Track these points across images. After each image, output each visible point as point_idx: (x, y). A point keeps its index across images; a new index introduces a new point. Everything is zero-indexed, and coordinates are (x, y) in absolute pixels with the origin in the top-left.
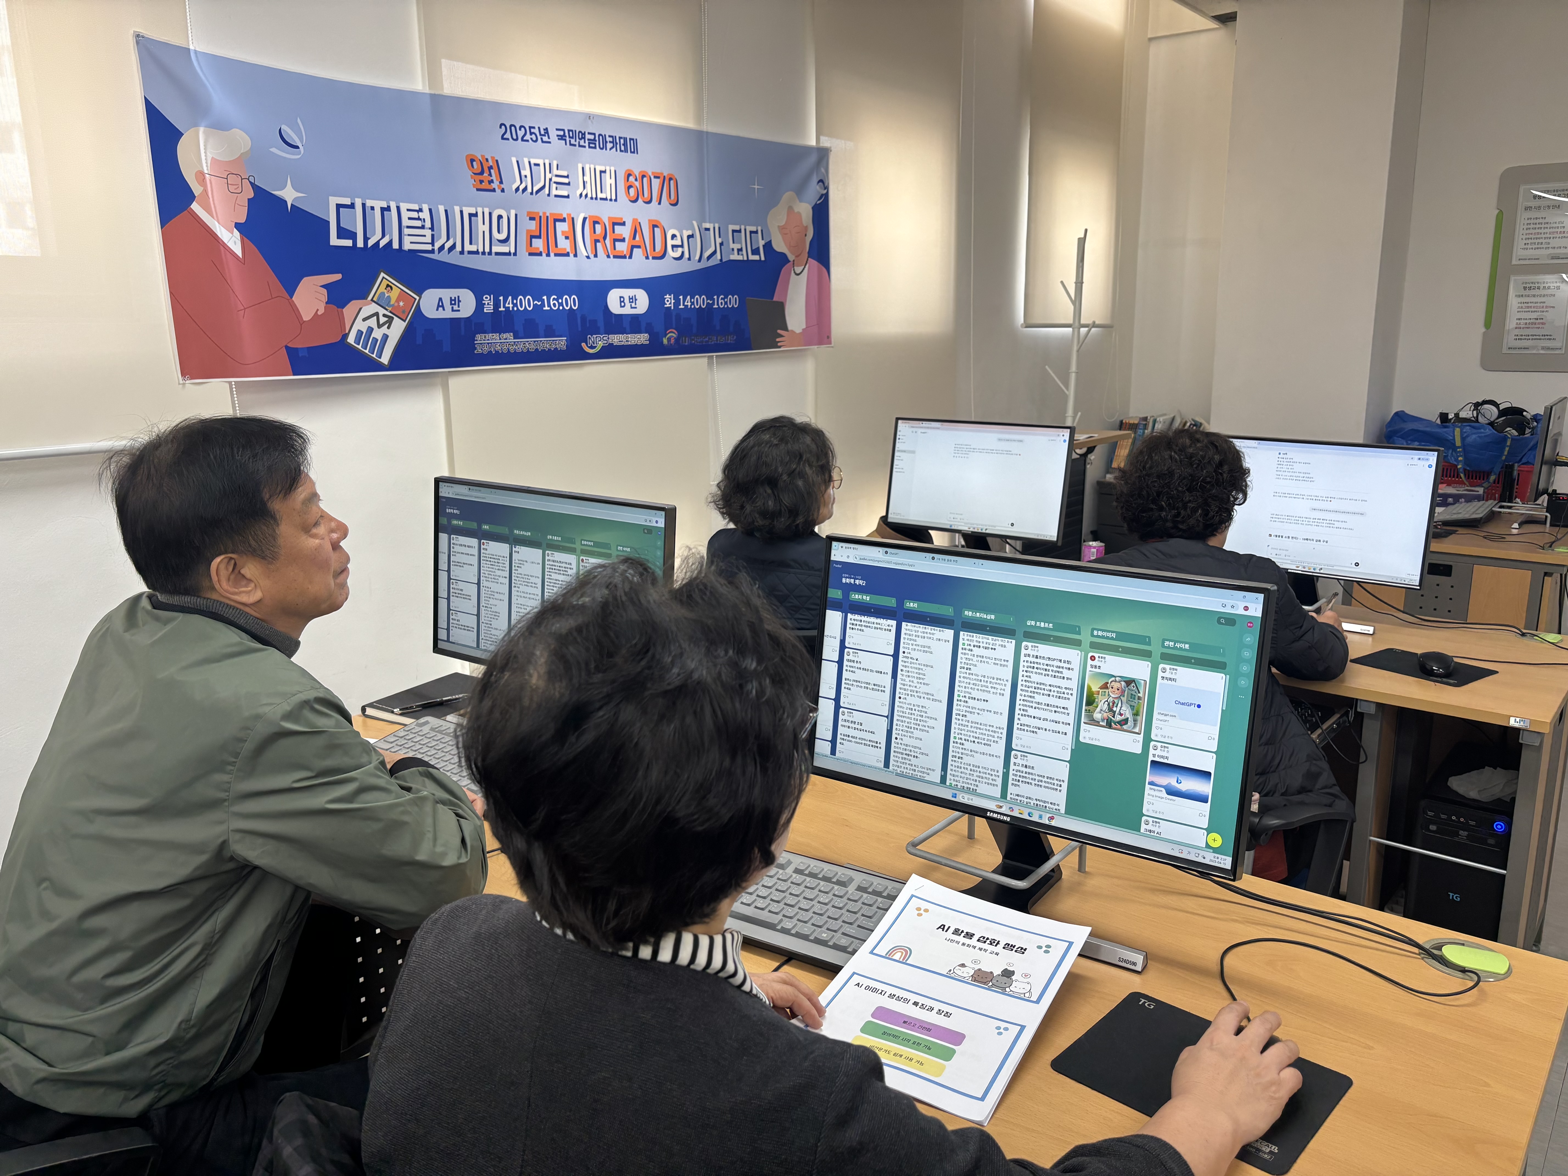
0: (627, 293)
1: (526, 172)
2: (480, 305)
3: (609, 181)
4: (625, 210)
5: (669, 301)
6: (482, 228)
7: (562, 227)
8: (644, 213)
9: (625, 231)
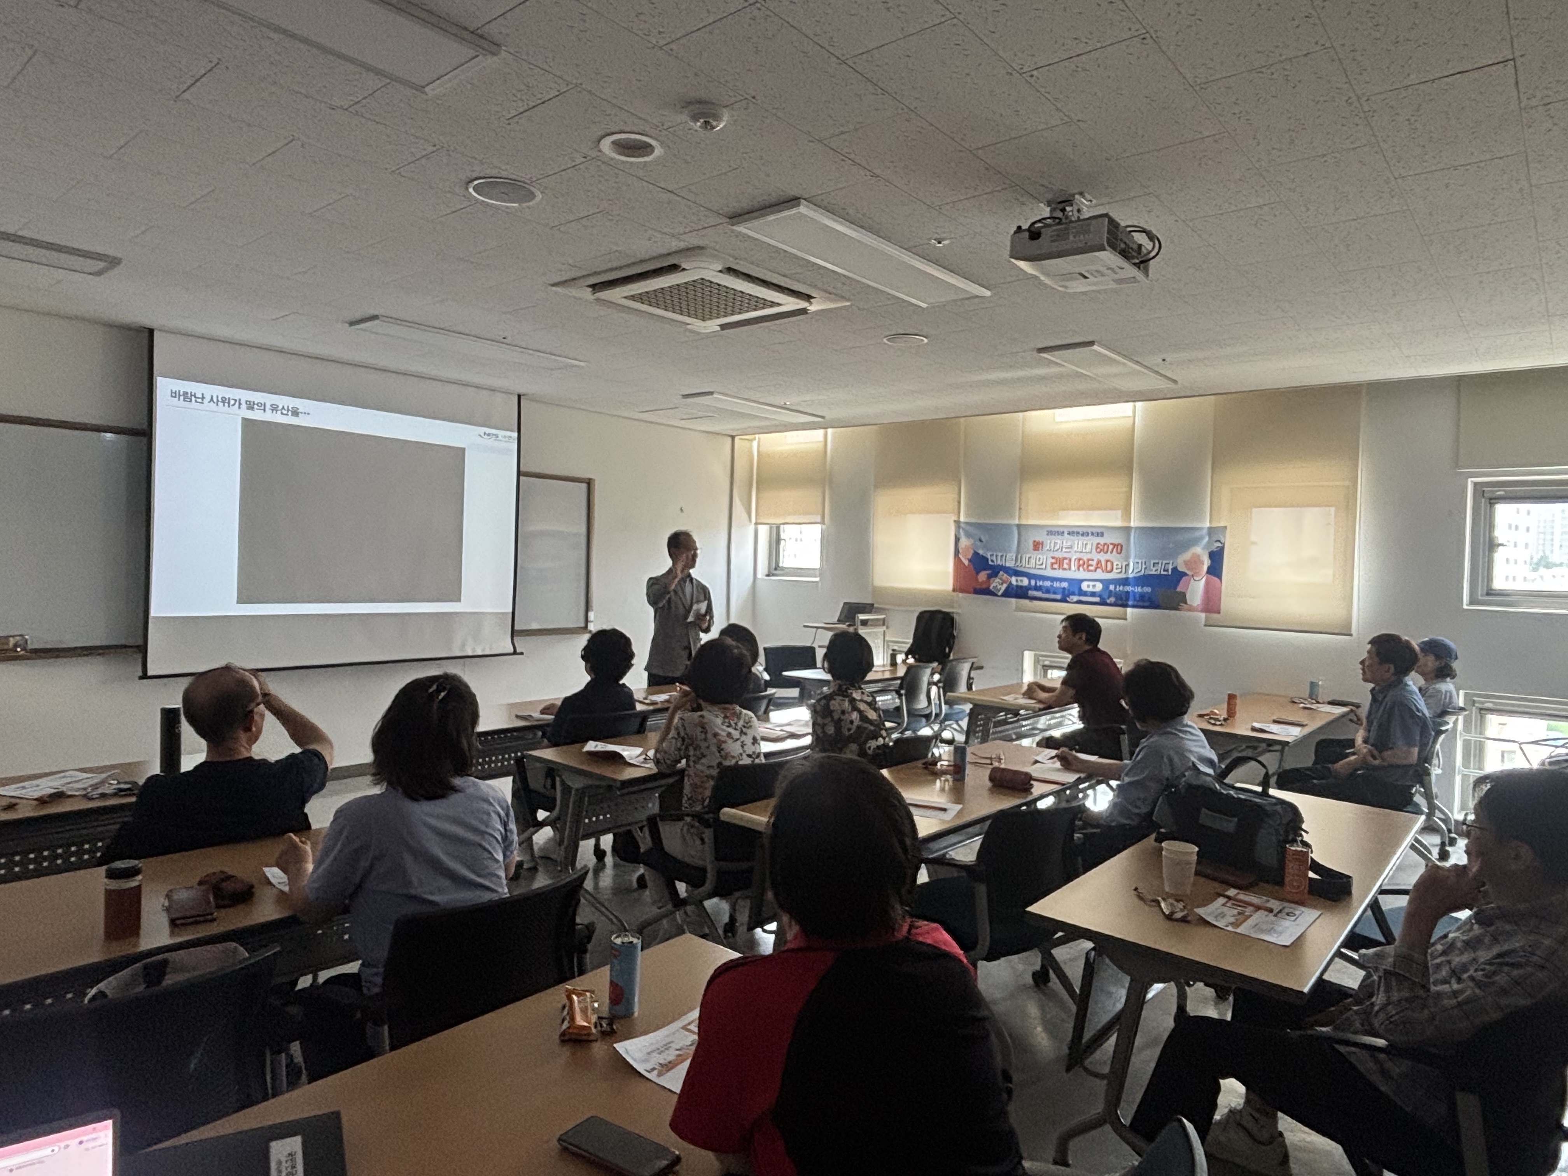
0: (1091, 583)
1: (1052, 545)
2: (1030, 582)
3: (1089, 547)
4: (1096, 556)
5: (1112, 587)
6: (1032, 561)
7: (1066, 561)
8: (1103, 557)
9: (1094, 563)
